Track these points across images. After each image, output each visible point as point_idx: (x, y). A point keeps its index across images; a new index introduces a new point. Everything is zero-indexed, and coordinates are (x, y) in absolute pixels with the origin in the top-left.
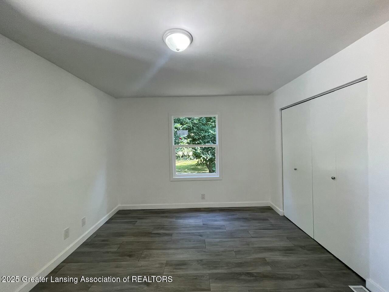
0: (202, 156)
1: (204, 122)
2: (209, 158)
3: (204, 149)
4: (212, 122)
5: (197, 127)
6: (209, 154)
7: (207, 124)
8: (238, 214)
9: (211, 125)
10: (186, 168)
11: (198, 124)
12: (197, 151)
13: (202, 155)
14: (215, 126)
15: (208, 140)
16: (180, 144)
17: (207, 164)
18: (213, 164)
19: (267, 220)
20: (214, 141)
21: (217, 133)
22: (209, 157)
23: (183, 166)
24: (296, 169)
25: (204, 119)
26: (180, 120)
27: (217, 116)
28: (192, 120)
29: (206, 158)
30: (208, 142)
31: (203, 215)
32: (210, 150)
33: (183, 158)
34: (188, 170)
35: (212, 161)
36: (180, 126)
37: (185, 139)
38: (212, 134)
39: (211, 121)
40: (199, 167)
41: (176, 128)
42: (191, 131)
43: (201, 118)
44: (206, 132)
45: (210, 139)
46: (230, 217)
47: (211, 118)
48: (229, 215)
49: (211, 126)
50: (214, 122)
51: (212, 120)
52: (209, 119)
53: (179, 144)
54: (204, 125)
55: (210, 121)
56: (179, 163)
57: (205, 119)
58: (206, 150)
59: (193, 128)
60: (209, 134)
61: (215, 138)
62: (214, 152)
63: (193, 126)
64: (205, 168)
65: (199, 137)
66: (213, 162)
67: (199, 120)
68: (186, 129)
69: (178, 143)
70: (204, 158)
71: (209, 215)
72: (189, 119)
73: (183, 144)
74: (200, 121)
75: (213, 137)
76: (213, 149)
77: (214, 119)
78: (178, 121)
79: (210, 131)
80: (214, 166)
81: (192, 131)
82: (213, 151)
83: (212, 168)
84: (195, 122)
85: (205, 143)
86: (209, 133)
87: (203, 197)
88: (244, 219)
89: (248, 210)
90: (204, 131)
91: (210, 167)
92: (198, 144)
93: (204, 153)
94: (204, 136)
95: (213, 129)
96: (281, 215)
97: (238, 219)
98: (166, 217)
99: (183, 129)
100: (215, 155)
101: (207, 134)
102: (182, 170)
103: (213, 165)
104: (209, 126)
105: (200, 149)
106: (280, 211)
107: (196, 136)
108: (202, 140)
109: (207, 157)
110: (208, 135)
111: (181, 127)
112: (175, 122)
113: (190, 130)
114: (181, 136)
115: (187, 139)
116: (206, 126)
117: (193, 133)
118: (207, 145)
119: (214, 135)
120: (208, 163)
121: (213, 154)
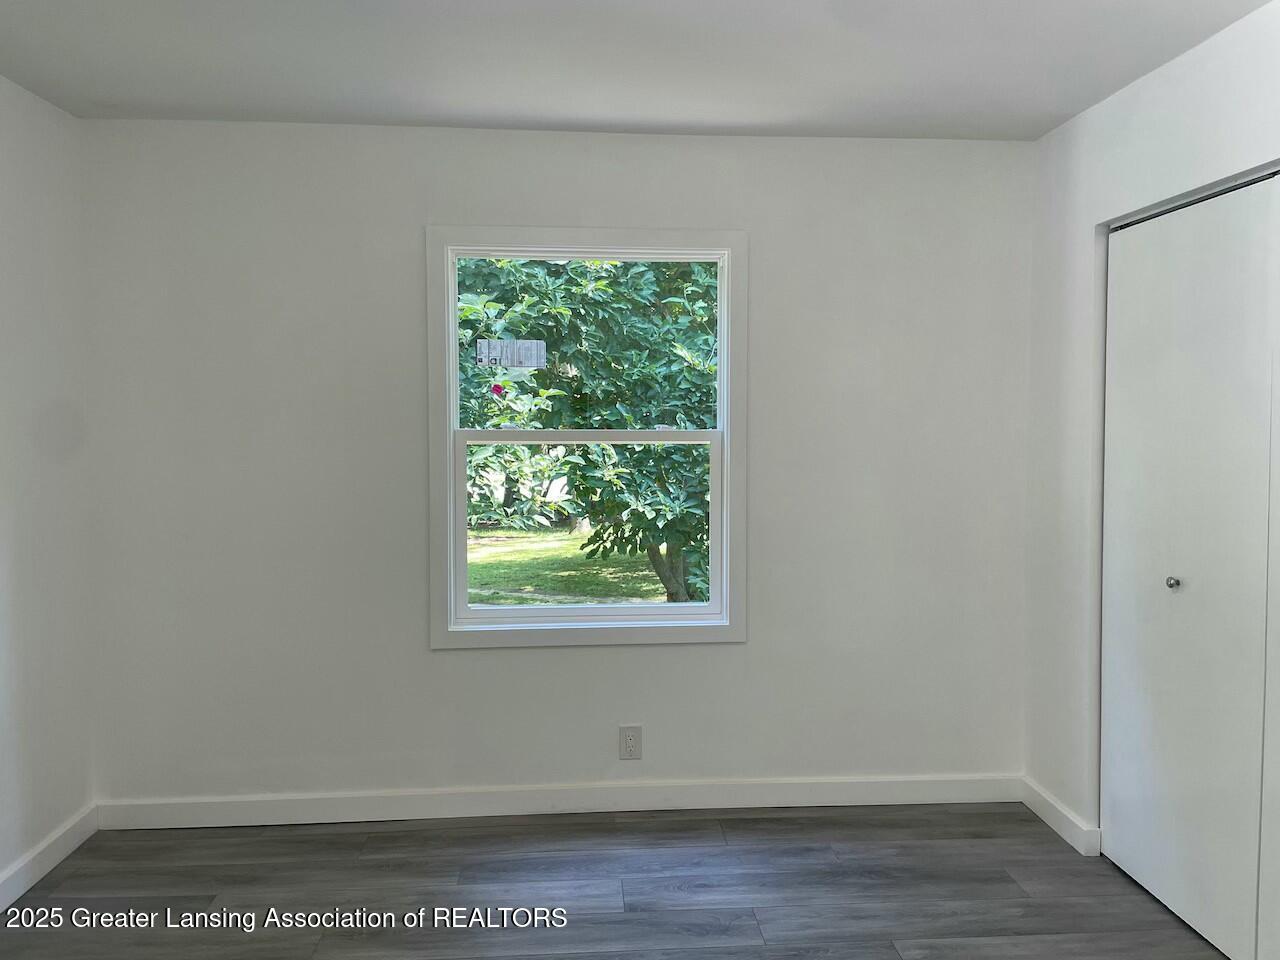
0: (627, 506)
1: (644, 293)
2: (670, 517)
3: (638, 460)
4: (693, 298)
5: (603, 325)
6: (667, 493)
7: (662, 311)
8: (835, 846)
9: (686, 312)
10: (529, 580)
11: (606, 303)
12: (598, 474)
13: (628, 497)
14: (712, 323)
15: (667, 407)
16: (495, 421)
17: (654, 552)
18: (694, 550)
19: (1005, 879)
20: (701, 408)
21: (721, 368)
22: (672, 509)
23: (510, 566)
24: (1178, 583)
25: (642, 274)
26: (494, 275)
27: (723, 258)
28: (570, 281)
29: (650, 515)
30: (668, 418)
31: (628, 851)
32: (675, 466)
33: (510, 511)
34: (538, 589)
35: (689, 536)
36: (494, 309)
37: (523, 388)
38: (691, 368)
39: (689, 289)
40: (607, 573)
41: (466, 323)
42: (564, 349)
43: (627, 266)
44: (653, 357)
45: (682, 398)
46: (792, 860)
47: (684, 272)
48: (786, 853)
49: (684, 320)
50: (708, 294)
51: (695, 283)
52: (673, 277)
53: (488, 424)
54: (641, 310)
55: (678, 292)
56: (484, 551)
57: (650, 276)
58: (651, 467)
59: (574, 330)
60: (675, 368)
61: (708, 394)
62: (702, 481)
63: (576, 313)
64: (645, 579)
65: (615, 385)
66: (695, 540)
67: (614, 282)
68: (534, 334)
69: (482, 419)
70: (637, 516)
71: (662, 850)
72: (556, 272)
73: (508, 423)
74: (622, 289)
75: (698, 387)
76: (696, 462)
77: (704, 279)
78: (478, 279)
79: (681, 350)
80: (698, 566)
81: (570, 349)
82: (698, 470)
83: (686, 572)
84: (589, 288)
85: (647, 422)
86: (670, 362)
87: (630, 746)
88: (870, 872)
89: (892, 825)
90: (641, 349)
91: (673, 569)
92: (606, 425)
93: (640, 486)
94: (645, 383)
95: (700, 341)
96: (1083, 853)
97: (834, 876)
98: (401, 867)
99: (512, 330)
100: (708, 498)
101: (664, 370)
102: (502, 593)
103: (694, 558)
104: (676, 322)
105: (615, 459)
106: (1081, 830)
107: (593, 378)
108: (633, 408)
109: (658, 512)
110: (665, 378)
111: (500, 315)
112: (463, 287)
113: (554, 337)
114: (500, 370)
115: (536, 395)
116: (657, 319)
117: (577, 358)
118: (662, 438)
119: (702, 374)
120: (663, 548)
121: (697, 495)
